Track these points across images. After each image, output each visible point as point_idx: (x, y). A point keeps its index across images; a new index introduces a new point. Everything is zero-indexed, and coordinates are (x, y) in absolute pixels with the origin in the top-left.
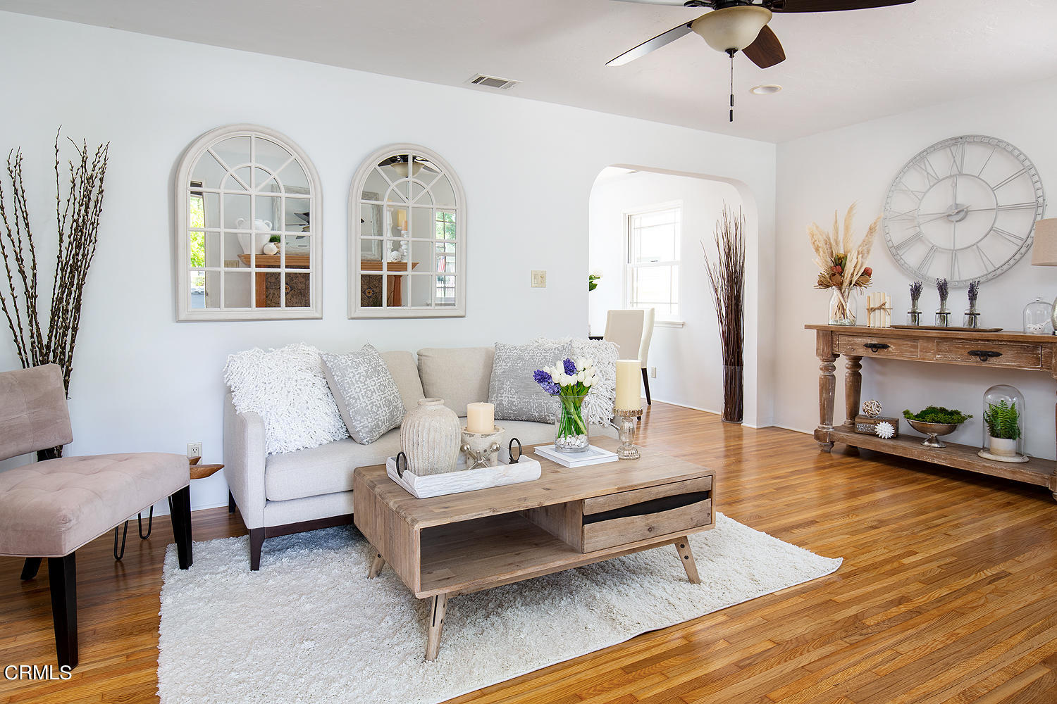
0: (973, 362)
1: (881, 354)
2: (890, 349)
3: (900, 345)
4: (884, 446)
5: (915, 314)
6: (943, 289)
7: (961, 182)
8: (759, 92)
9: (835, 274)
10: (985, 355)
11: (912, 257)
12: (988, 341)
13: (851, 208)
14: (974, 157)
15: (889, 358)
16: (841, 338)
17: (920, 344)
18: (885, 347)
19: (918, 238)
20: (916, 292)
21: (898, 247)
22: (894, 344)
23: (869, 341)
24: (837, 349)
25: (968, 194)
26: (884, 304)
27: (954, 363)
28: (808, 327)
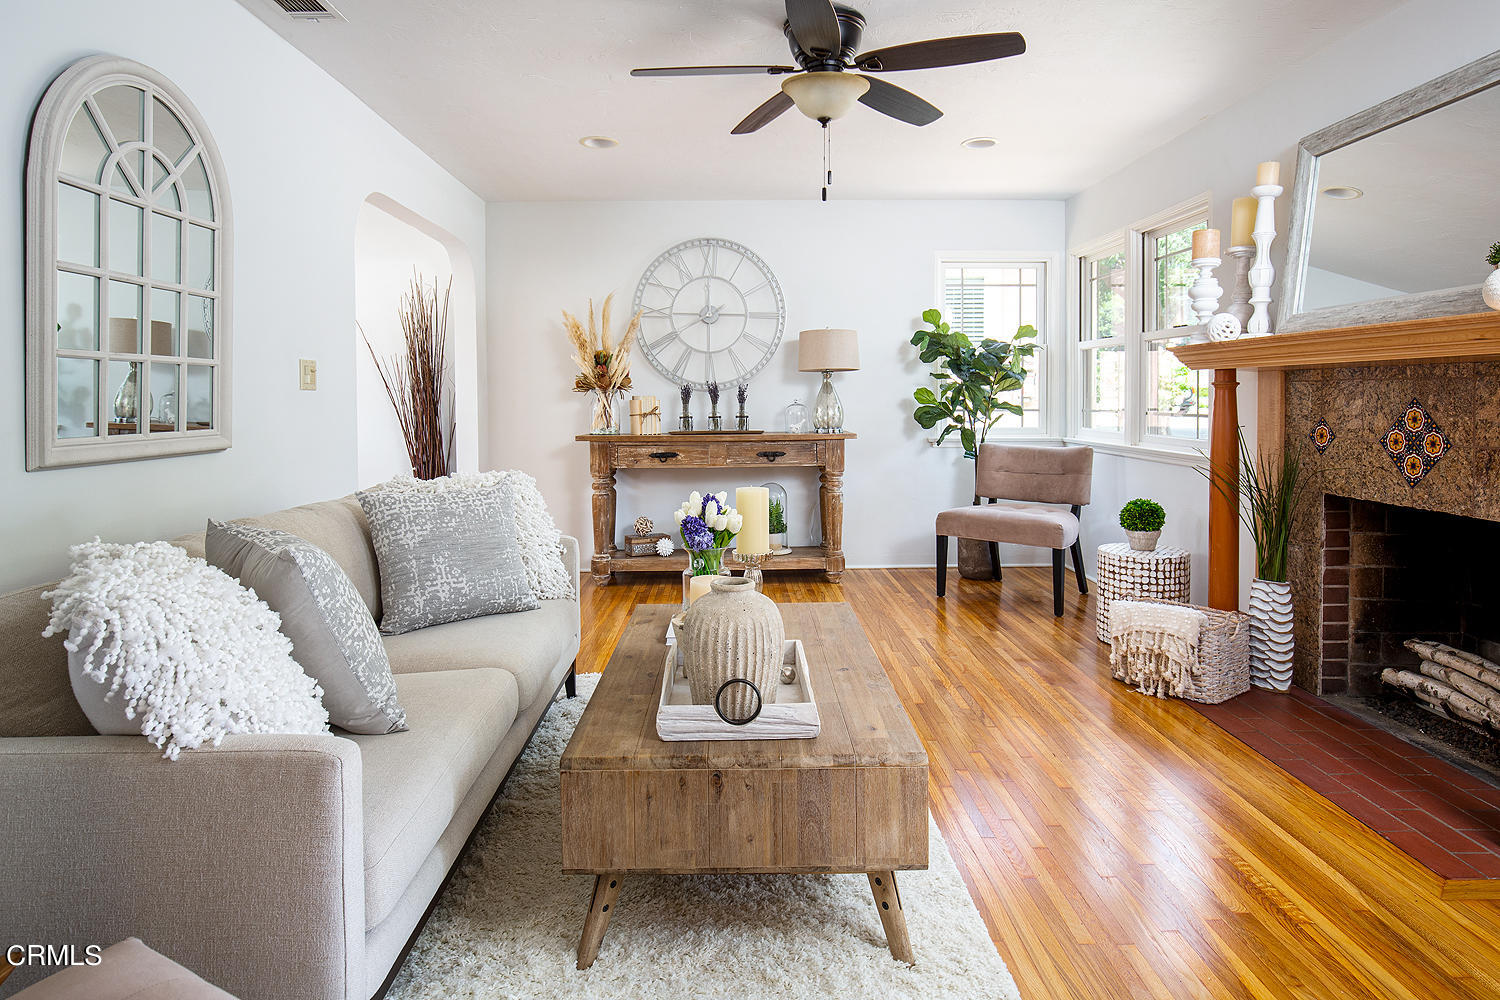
0: (763, 463)
1: (670, 464)
2: (679, 458)
3: (689, 452)
4: (675, 564)
5: (686, 418)
6: (714, 393)
7: (713, 283)
8: (588, 143)
9: (601, 376)
10: (772, 456)
11: (667, 357)
12: (774, 441)
13: (609, 299)
14: (725, 261)
15: (680, 466)
16: (621, 450)
17: (712, 448)
18: (674, 455)
19: (673, 336)
20: (686, 394)
21: (654, 346)
22: (683, 452)
23: (655, 450)
24: (616, 463)
25: (720, 297)
26: (656, 408)
27: (744, 466)
28: (579, 438)
